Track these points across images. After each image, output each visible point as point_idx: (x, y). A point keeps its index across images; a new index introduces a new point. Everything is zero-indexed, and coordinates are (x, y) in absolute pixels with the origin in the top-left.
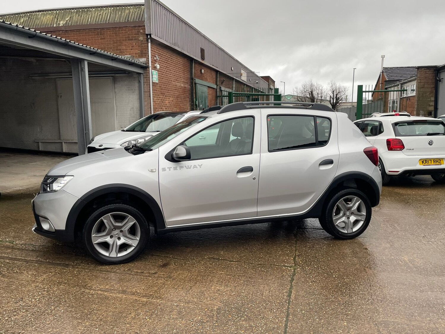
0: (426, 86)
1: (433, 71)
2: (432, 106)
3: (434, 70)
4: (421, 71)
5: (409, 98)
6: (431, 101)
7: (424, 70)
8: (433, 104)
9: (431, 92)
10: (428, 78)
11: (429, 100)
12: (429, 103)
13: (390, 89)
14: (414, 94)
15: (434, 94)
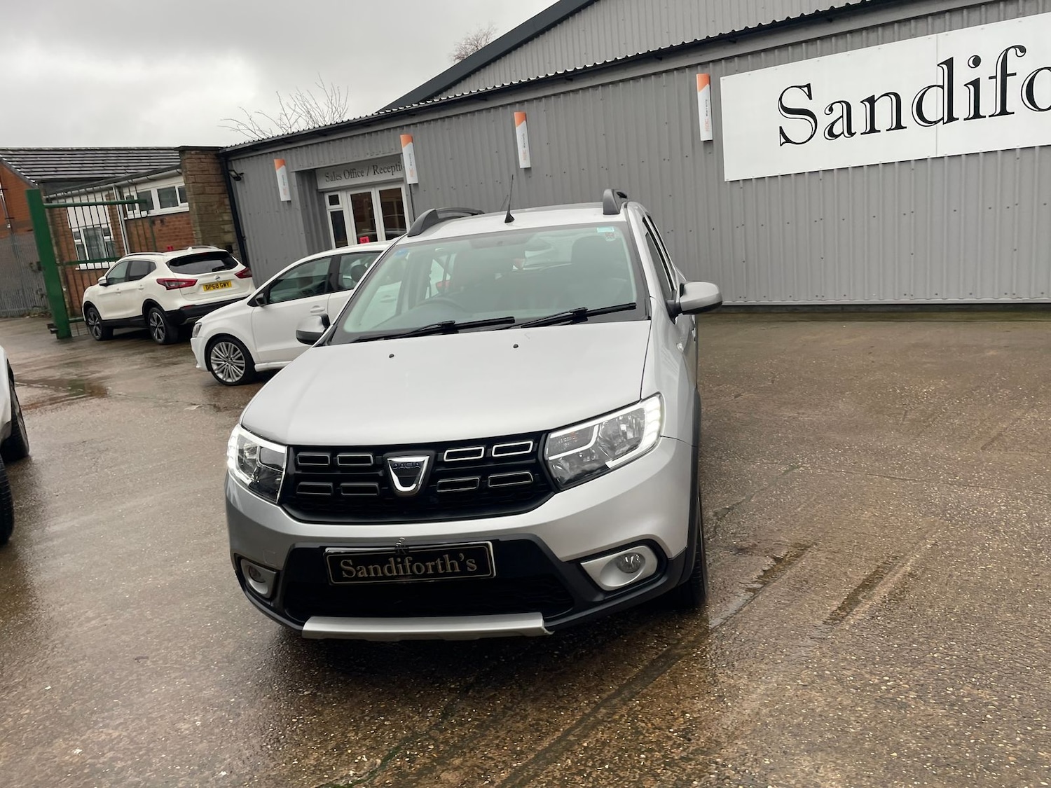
0: (208, 189)
1: (214, 157)
2: (229, 232)
3: (216, 155)
4: (189, 156)
5: (158, 218)
6: (225, 222)
7: (196, 154)
8: (229, 227)
9: (222, 204)
10: (207, 173)
11: (221, 220)
12: (222, 227)
13: (69, 201)
14: (183, 207)
15: (229, 207)
